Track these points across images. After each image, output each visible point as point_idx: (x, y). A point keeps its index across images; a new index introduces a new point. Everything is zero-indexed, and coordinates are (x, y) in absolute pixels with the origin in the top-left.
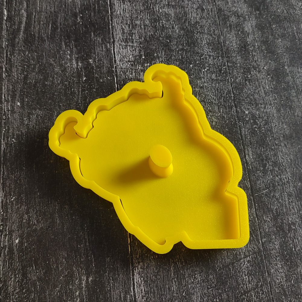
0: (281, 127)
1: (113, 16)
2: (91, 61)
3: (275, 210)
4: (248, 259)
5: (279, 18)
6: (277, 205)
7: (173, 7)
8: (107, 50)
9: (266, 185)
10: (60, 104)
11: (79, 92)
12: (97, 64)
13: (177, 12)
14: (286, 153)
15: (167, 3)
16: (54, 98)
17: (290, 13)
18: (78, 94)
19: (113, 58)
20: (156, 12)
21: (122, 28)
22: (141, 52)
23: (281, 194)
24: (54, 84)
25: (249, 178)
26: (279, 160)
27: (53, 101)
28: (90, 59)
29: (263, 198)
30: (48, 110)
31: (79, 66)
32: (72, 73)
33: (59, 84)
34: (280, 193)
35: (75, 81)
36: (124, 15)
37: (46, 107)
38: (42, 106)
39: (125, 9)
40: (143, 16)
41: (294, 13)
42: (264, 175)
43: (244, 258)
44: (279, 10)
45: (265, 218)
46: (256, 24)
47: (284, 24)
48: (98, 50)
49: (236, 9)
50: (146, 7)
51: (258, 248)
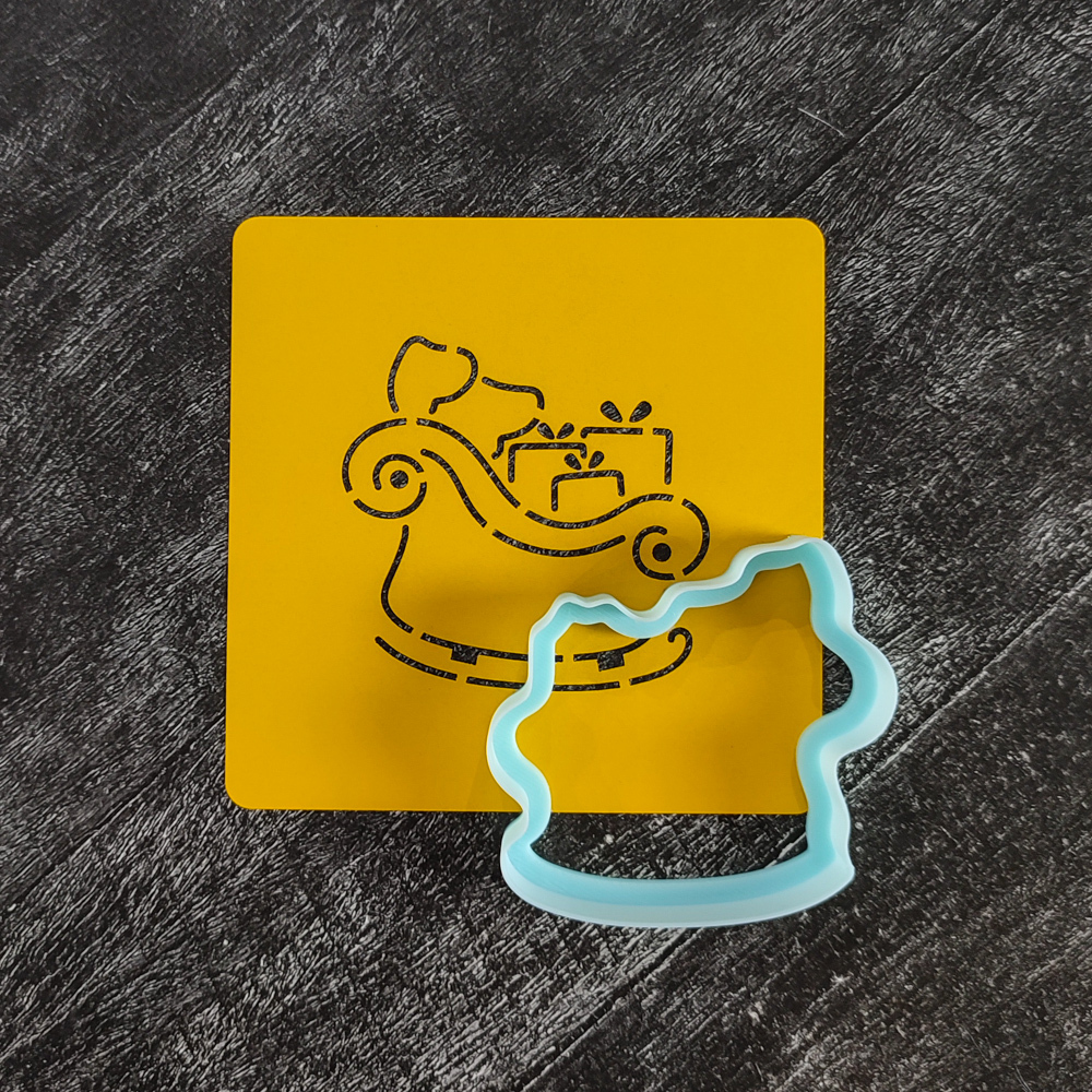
0: (548, 198)
1: (514, 1080)
2: (757, 1012)
3: (848, 49)
4: (1061, 35)
5: (93, 472)
6: (830, 50)
7: (318, 888)
8: (673, 987)
9: (788, 126)
10: (992, 984)
11: (901, 960)
12: (752, 981)
13: (324, 858)
14: (631, 127)
15: (317, 923)
16: (986, 1025)
17: (41, 444)
18: (911, 953)
19: (688, 942)
20: (385, 936)
21: (544, 1005)
22: (596, 861)
23: (783, 61)
24: (936, 1069)
25: (803, 189)
26: (673, 134)
27: (998, 1022)
28: (750, 1019)
29: (838, 105)
30: (1043, 1006)
31: (804, 1041)
32: (847, 1042)
33: (925, 1052)
34: (783, 67)
35: (871, 1007)
36: (479, 1043)
37: (1039, 1025)
38: (1042, 1044)
39: (449, 1059)
40: (438, 970)
41: (32, 433)
42: (761, 151)
43: (1065, 49)
44: (59, 492)
45: (899, 64)
46: (180, 538)
47: (108, 436)
48: (695, 1023)
49: (165, 649)
50: (387, 990)
51: (1005, 28)
